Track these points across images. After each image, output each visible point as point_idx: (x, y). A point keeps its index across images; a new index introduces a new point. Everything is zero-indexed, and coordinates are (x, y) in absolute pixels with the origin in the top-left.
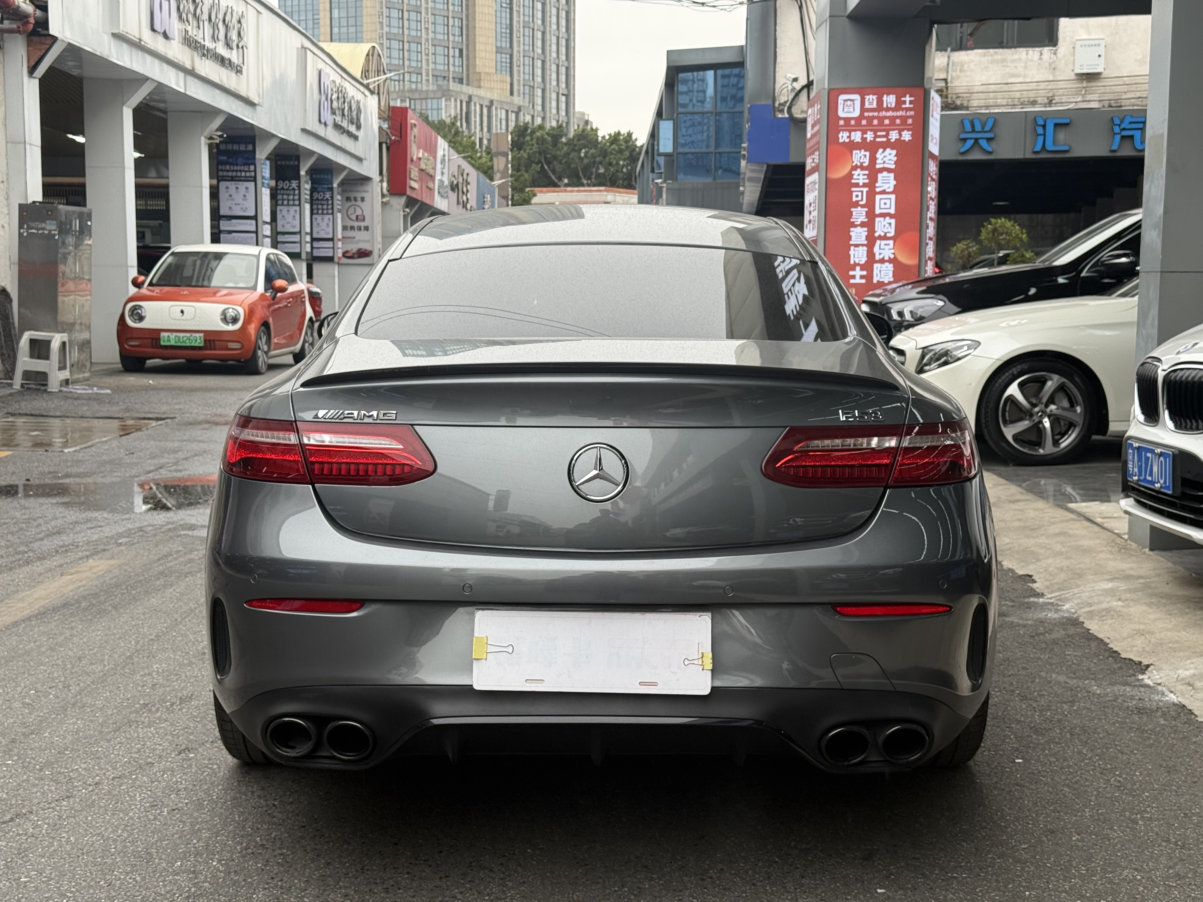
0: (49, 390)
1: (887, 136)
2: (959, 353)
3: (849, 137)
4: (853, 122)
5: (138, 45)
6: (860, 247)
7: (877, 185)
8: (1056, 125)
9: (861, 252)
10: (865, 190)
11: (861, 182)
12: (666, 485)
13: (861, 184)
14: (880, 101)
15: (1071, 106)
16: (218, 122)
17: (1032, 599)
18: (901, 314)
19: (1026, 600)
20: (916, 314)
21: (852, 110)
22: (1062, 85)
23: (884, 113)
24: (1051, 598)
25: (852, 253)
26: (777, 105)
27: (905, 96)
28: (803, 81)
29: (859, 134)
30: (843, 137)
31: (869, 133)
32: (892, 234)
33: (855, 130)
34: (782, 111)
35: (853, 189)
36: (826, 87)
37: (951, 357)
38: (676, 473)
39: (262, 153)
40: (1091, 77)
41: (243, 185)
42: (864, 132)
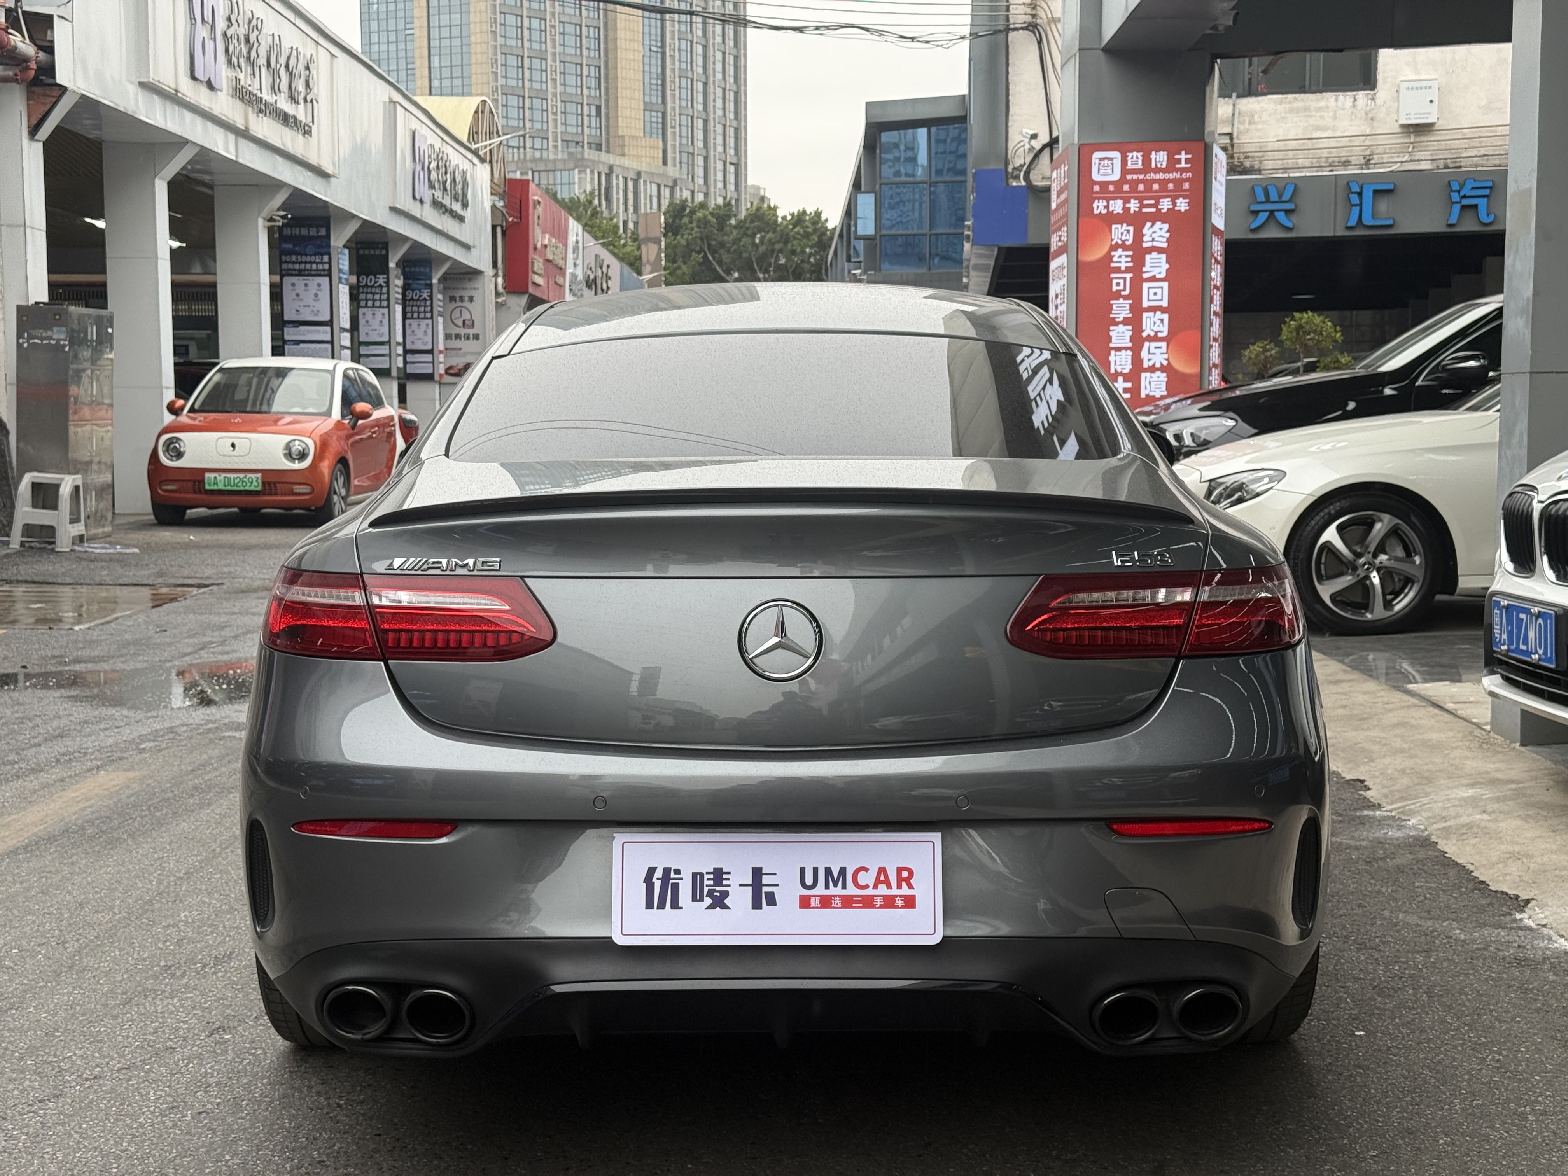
0: (57, 550)
1: (1156, 205)
2: (1257, 487)
3: (1107, 207)
4: (1111, 188)
5: (173, 98)
6: (1123, 351)
7: (1144, 269)
8: (1376, 192)
9: (1124, 357)
10: (1129, 276)
11: (1123, 266)
12: (873, 658)
13: (1123, 268)
14: (1147, 160)
15: (1394, 168)
16: (280, 198)
17: (1366, 813)
18: (1178, 437)
19: (1358, 814)
20: (1200, 437)
21: (1110, 171)
22: (1381, 140)
23: (1152, 176)
24: (1391, 811)
25: (1112, 358)
26: (1010, 169)
27: (1180, 154)
28: (1044, 138)
29: (1119, 202)
30: (1099, 207)
31: (1132, 201)
32: (1164, 334)
33: (1114, 198)
34: (1017, 178)
35: (1113, 275)
36: (1076, 141)
37: (1247, 492)
38: (886, 642)
39: (339, 238)
40: (1420, 129)
41: (314, 281)
42: (1126, 201)
